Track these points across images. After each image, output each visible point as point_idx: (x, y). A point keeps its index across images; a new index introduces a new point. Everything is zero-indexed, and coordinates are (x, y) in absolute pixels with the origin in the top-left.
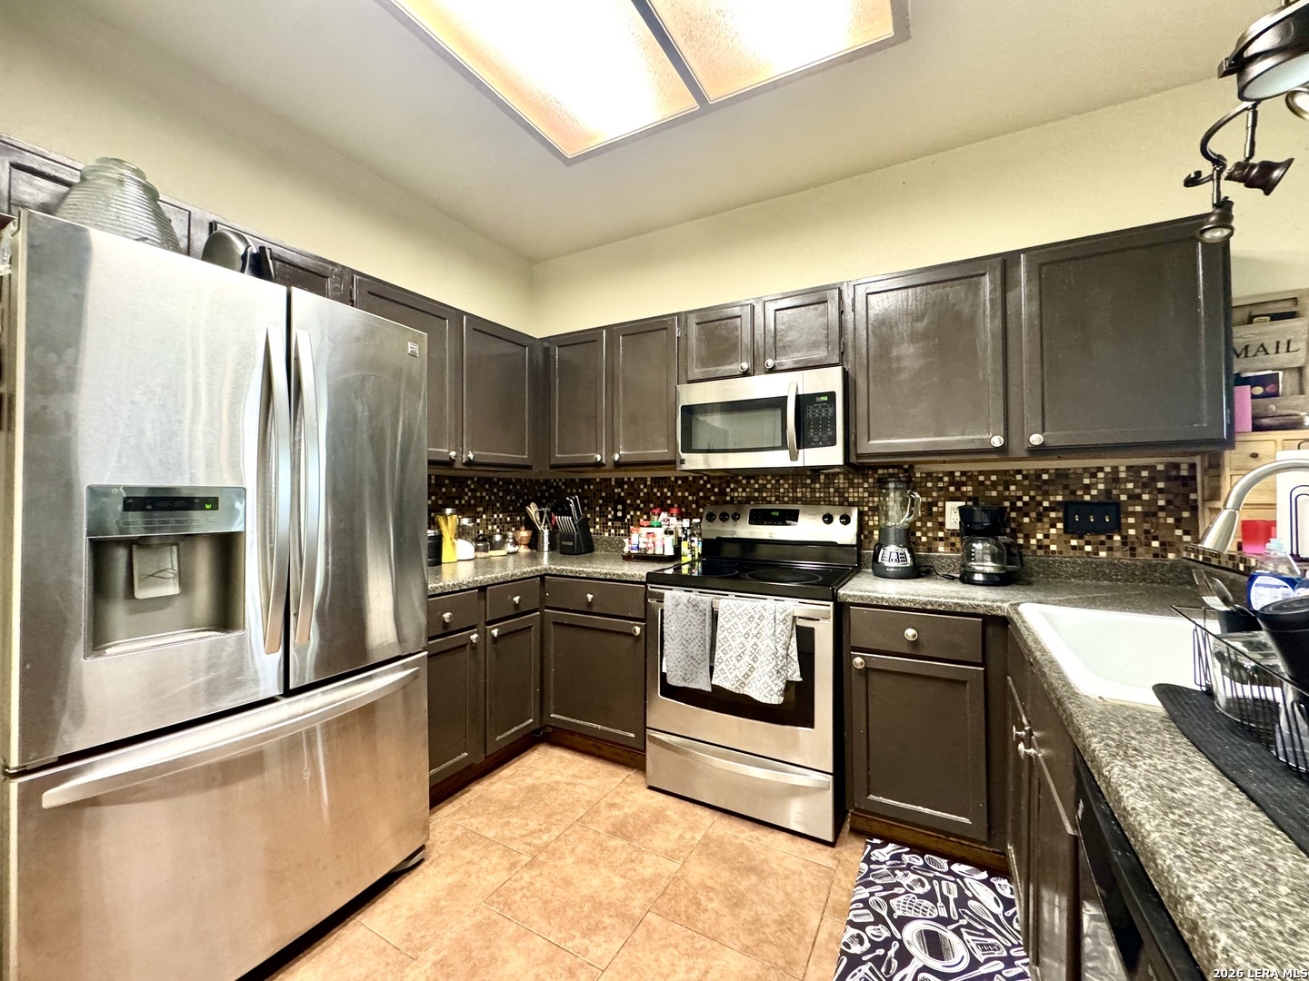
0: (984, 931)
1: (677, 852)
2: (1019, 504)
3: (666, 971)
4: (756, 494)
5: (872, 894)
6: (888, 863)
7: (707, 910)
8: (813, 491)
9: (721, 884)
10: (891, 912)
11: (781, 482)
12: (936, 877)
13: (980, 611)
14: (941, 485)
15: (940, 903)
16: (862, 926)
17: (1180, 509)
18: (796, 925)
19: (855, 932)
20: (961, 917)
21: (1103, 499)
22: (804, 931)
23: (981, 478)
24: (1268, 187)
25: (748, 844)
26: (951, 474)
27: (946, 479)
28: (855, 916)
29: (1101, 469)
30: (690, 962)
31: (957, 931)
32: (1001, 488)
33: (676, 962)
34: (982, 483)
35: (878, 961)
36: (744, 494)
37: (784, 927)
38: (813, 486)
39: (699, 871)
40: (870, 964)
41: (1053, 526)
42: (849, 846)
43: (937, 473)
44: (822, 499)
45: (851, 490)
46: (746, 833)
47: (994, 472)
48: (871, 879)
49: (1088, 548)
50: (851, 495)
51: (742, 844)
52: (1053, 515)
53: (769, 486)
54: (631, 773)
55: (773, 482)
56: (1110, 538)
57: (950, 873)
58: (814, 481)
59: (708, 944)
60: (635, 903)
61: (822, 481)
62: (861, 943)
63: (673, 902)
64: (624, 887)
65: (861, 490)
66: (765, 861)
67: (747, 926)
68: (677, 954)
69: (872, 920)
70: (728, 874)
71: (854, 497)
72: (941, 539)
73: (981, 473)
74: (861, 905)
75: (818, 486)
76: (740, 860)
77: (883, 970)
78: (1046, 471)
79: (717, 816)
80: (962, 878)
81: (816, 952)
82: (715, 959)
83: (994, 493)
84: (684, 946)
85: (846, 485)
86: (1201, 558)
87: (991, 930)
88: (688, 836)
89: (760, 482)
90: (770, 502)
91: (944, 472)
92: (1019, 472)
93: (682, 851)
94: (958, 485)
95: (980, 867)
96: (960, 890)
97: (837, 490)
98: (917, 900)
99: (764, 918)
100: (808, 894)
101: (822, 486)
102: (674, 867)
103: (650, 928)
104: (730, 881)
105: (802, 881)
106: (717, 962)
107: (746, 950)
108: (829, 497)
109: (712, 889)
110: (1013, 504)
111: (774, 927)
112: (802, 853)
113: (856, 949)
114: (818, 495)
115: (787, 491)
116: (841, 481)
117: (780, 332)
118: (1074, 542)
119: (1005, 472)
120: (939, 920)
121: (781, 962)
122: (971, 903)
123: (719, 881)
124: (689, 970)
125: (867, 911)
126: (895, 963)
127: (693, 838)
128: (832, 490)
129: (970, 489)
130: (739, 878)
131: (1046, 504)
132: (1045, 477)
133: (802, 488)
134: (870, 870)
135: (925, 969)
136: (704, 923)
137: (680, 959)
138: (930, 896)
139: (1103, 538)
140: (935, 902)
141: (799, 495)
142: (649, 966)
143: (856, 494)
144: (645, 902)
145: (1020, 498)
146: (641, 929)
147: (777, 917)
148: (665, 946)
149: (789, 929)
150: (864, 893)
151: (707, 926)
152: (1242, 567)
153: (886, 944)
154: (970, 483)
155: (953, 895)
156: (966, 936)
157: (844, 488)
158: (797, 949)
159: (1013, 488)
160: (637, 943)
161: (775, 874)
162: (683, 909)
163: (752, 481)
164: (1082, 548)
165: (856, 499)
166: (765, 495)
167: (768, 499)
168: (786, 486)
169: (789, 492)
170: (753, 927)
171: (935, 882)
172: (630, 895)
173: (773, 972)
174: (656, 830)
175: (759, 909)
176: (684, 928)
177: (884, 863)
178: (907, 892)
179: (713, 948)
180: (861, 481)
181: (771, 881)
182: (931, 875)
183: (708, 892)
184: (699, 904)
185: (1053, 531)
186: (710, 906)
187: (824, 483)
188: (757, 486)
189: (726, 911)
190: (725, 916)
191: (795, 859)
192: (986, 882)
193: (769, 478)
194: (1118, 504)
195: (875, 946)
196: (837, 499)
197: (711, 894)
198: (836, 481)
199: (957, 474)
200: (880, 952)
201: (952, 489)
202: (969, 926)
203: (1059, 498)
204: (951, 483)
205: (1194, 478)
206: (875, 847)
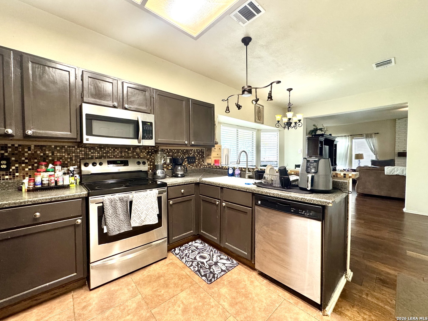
0: (205, 250)
1: (134, 293)
2: (180, 157)
3: (176, 313)
4: (105, 155)
5: (185, 259)
6: (180, 252)
7: (163, 294)
8: (128, 153)
9: (157, 287)
10: (192, 259)
11: (116, 150)
12: (189, 248)
13: (194, 182)
14: (165, 152)
15: (195, 251)
16: (192, 265)
17: (202, 158)
18: (183, 277)
19: (192, 267)
20: (200, 250)
21: (193, 156)
22: (185, 276)
23: (173, 151)
24: (239, 109)
25: (149, 274)
26: (167, 149)
27: (166, 151)
28: (189, 265)
29: (193, 150)
30: (177, 305)
31: (202, 253)
32: (177, 153)
33: (175, 309)
34: (173, 152)
35: (201, 267)
36: (99, 155)
37: (181, 279)
38: (128, 152)
39: (147, 291)
40: (201, 269)
41: (186, 162)
42: (169, 255)
43: (164, 149)
44: (132, 156)
45: (141, 153)
46: (145, 272)
47: (176, 150)
48: (182, 257)
49: (191, 167)
50: (141, 155)
51: (148, 275)
52: (186, 160)
53: (110, 151)
54: (72, 293)
55: (112, 150)
56: (194, 164)
57: (190, 245)
58: (128, 150)
59: (174, 298)
60: (144, 314)
61: (132, 150)
62: (196, 267)
63: (153, 302)
64: (134, 316)
65: (144, 153)
66: (158, 273)
67: (175, 287)
68: (172, 308)
69: (191, 263)
70: (155, 283)
71: (142, 156)
72: (165, 167)
73: (173, 149)
74: (187, 262)
75: (130, 152)
76: (153, 278)
77: (203, 268)
78: (185, 150)
79: (130, 276)
80: (192, 245)
81: (191, 277)
82: (180, 298)
83: (176, 155)
84: (171, 305)
85: (140, 152)
86: (208, 167)
87: (205, 249)
88: (130, 287)
89: (106, 150)
90: (111, 158)
91: (165, 149)
92: (180, 150)
93: (135, 292)
94: (169, 152)
95: (192, 241)
96: (195, 247)
97: (137, 153)
98: (192, 254)
99: (176, 282)
100: (176, 270)
101: (132, 152)
102: (139, 296)
103: (158, 312)
104: (158, 284)
105: (171, 269)
106: (181, 298)
107: (182, 291)
108: (134, 156)
109: (157, 290)
110: (179, 157)
111: (180, 281)
112: (163, 265)
113: (196, 269)
114: (130, 155)
115: (118, 154)
116: (138, 150)
117: (129, 95)
118: (189, 166)
119: (178, 149)
120: (198, 253)
121: (190, 285)
122: (198, 247)
123: (156, 287)
124: (179, 306)
125: (189, 262)
126: (203, 265)
127: (132, 286)
128: (135, 153)
129: (171, 153)
130: (159, 281)
131: (185, 157)
132: (185, 151)
133: (124, 152)
134: (180, 256)
135: (207, 262)
136: (167, 296)
137: (174, 308)
138: (192, 251)
139: (193, 164)
140: (194, 251)
141: (123, 155)
142: (171, 317)
143: (143, 155)
144: (146, 311)
145: (180, 156)
146: (155, 316)
147: (177, 279)
148: (168, 310)
149: (182, 278)
150: (184, 260)
151: (169, 296)
152: (218, 168)
153: (198, 264)
154: (171, 152)
155: (195, 248)
156: (204, 252)
157: (139, 153)
158: (189, 280)
159: (179, 153)
160: (160, 318)
161: (165, 273)
162: (158, 300)
163: (103, 149)
164: (190, 167)
165: (143, 156)
166: (108, 155)
167: (110, 157)
168: (118, 152)
169: (119, 154)
170: (177, 286)
171: (190, 248)
172: (139, 315)
173: (191, 287)
174: (117, 296)
175: (172, 282)
176: (165, 303)
177: (180, 253)
178: (189, 254)
179: (176, 298)
180: (144, 151)
181: (166, 275)
182: (188, 248)
183: (157, 291)
184: (160, 295)
185: (186, 163)
186: (162, 292)
187: (132, 151)
188: (105, 151)
189: (167, 289)
190: (168, 290)
191: (163, 267)
192: (195, 243)
193: (110, 148)
194: (195, 157)
195: (197, 266)
196: (137, 156)
197: (158, 291)
198: (136, 150)
199: (168, 150)
200: (199, 266)
201: (167, 153)
202: (202, 251)
203: (187, 156)
204: (167, 152)
205: (204, 152)
206: (174, 251)
